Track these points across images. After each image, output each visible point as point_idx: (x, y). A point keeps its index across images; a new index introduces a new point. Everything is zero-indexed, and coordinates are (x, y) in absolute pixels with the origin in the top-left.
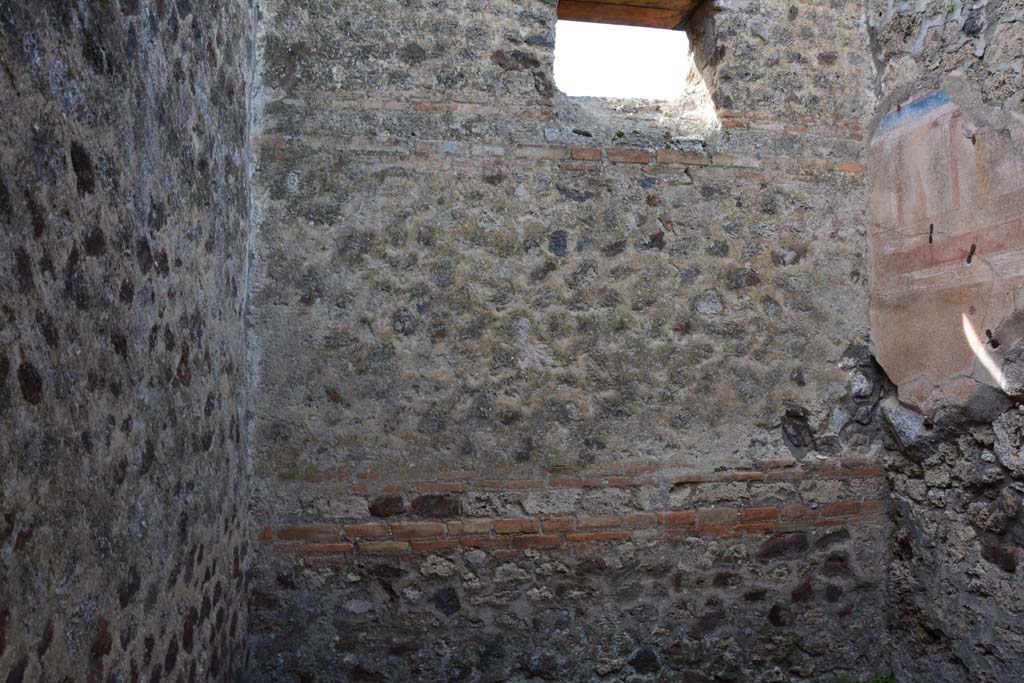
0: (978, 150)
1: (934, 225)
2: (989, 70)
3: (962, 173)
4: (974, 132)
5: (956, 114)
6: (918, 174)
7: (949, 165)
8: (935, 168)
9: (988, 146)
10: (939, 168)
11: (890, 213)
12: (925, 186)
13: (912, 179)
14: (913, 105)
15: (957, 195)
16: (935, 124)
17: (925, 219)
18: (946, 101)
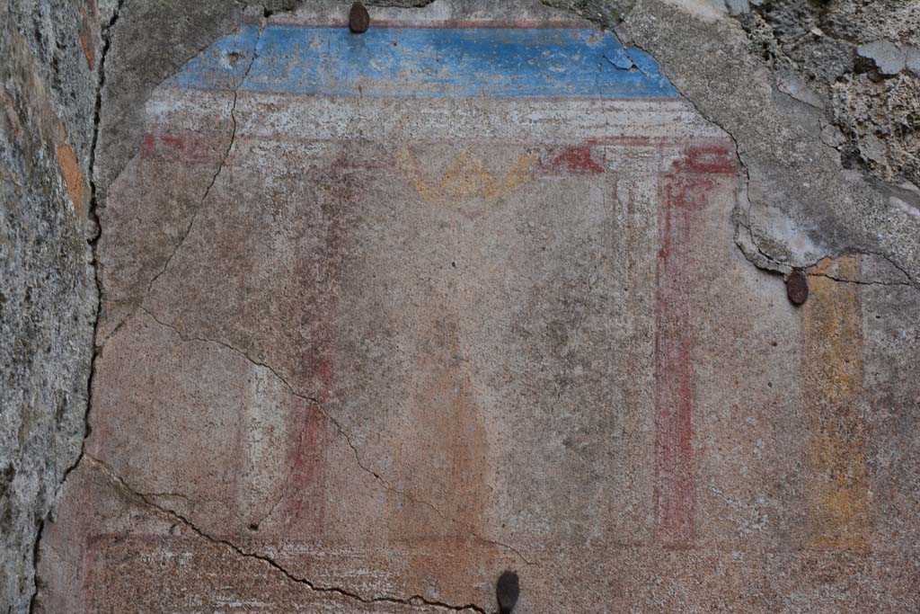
0: (821, 335)
1: (525, 580)
2: (864, 52)
3: (713, 398)
4: (800, 259)
5: (708, 158)
6: (446, 330)
7: (648, 347)
8: (557, 334)
9: (875, 337)
10: (576, 341)
11: (236, 459)
12: (486, 397)
13: (403, 344)
14: (447, 38)
15: (685, 487)
16: (580, 159)
17: (466, 537)
18: (655, 91)
